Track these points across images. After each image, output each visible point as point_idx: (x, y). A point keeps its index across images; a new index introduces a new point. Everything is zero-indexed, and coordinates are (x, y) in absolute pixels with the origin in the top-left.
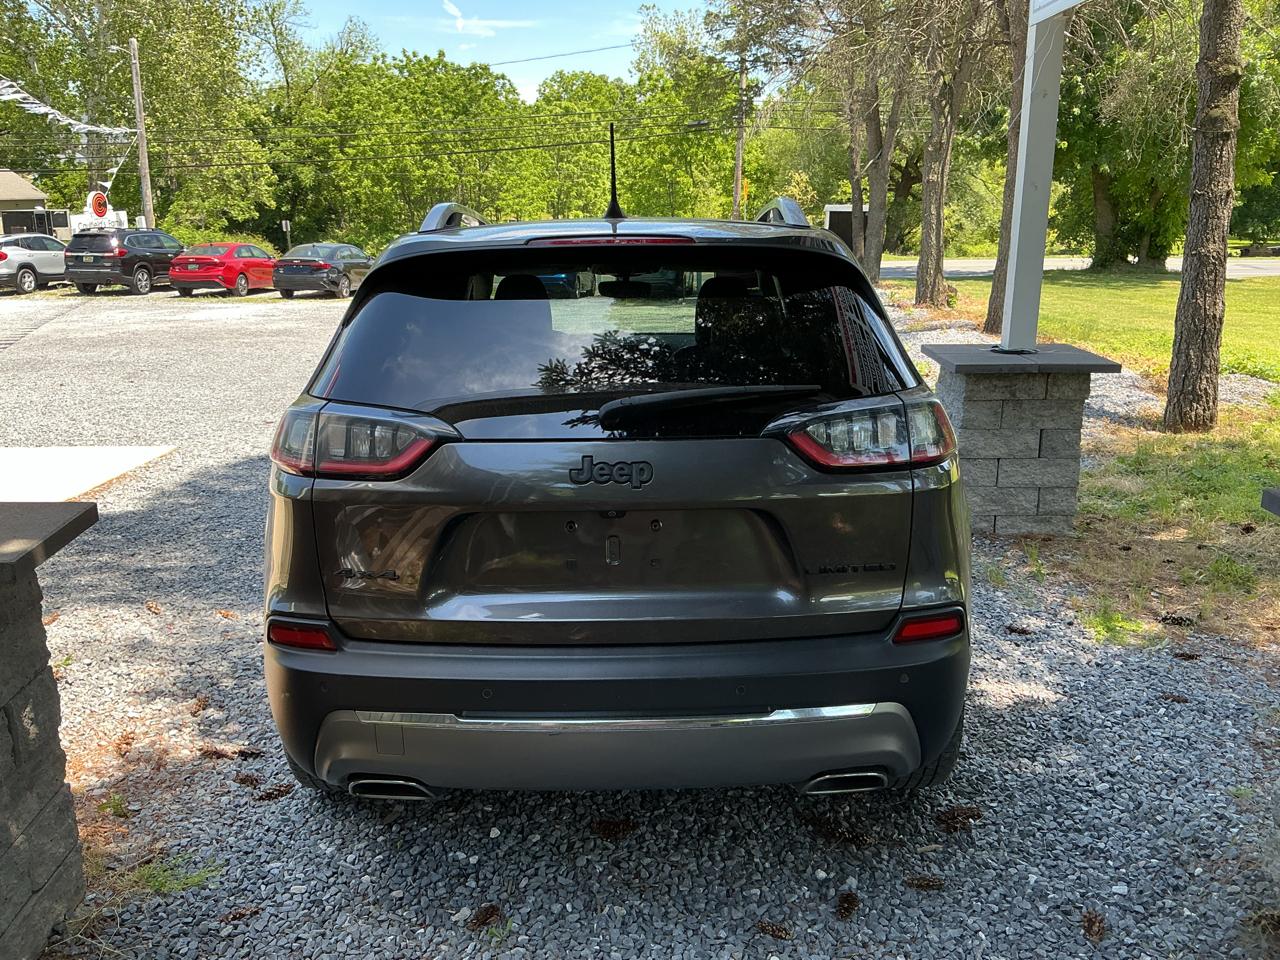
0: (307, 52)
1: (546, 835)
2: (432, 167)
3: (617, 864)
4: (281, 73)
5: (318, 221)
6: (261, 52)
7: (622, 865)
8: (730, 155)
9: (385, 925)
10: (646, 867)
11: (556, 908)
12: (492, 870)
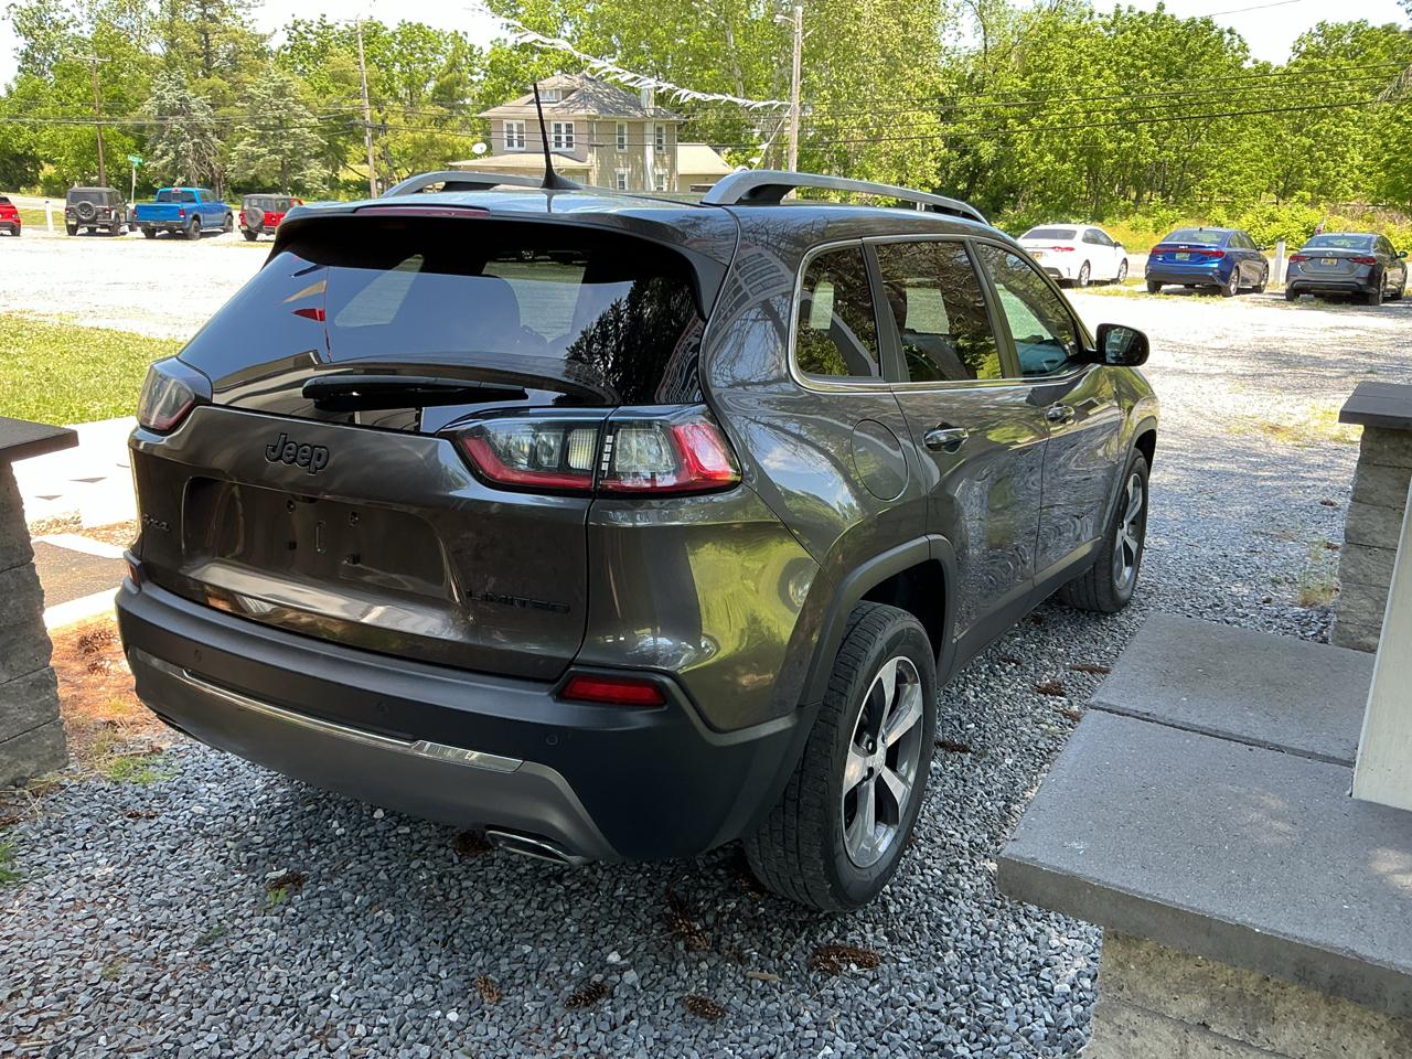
0: (1012, 12)
2: (1127, 139)
4: (980, 36)
5: (994, 200)
6: (958, 14)
11: (346, 896)
12: (340, 845)
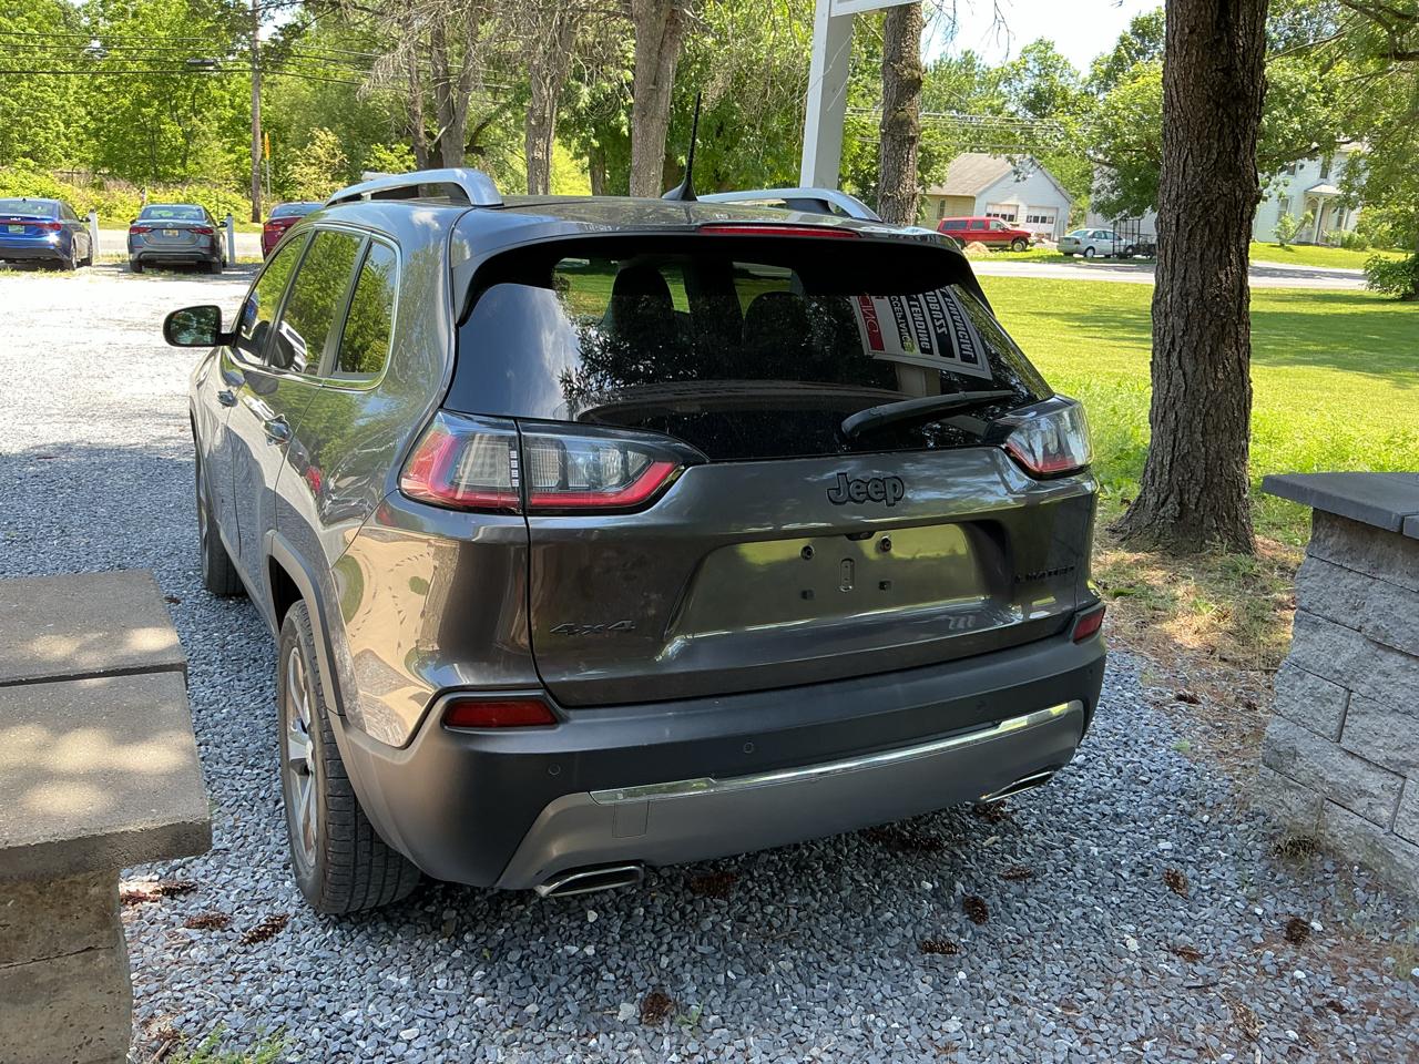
1: (648, 906)
3: (742, 919)
7: (748, 919)
8: (228, 102)
9: (548, 1046)
10: (773, 914)
11: (721, 979)
12: (620, 956)
